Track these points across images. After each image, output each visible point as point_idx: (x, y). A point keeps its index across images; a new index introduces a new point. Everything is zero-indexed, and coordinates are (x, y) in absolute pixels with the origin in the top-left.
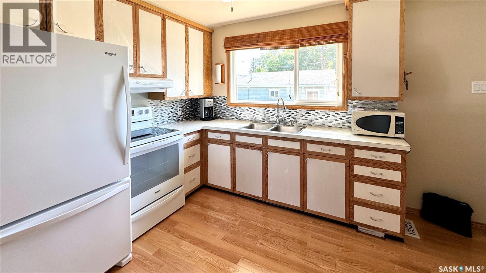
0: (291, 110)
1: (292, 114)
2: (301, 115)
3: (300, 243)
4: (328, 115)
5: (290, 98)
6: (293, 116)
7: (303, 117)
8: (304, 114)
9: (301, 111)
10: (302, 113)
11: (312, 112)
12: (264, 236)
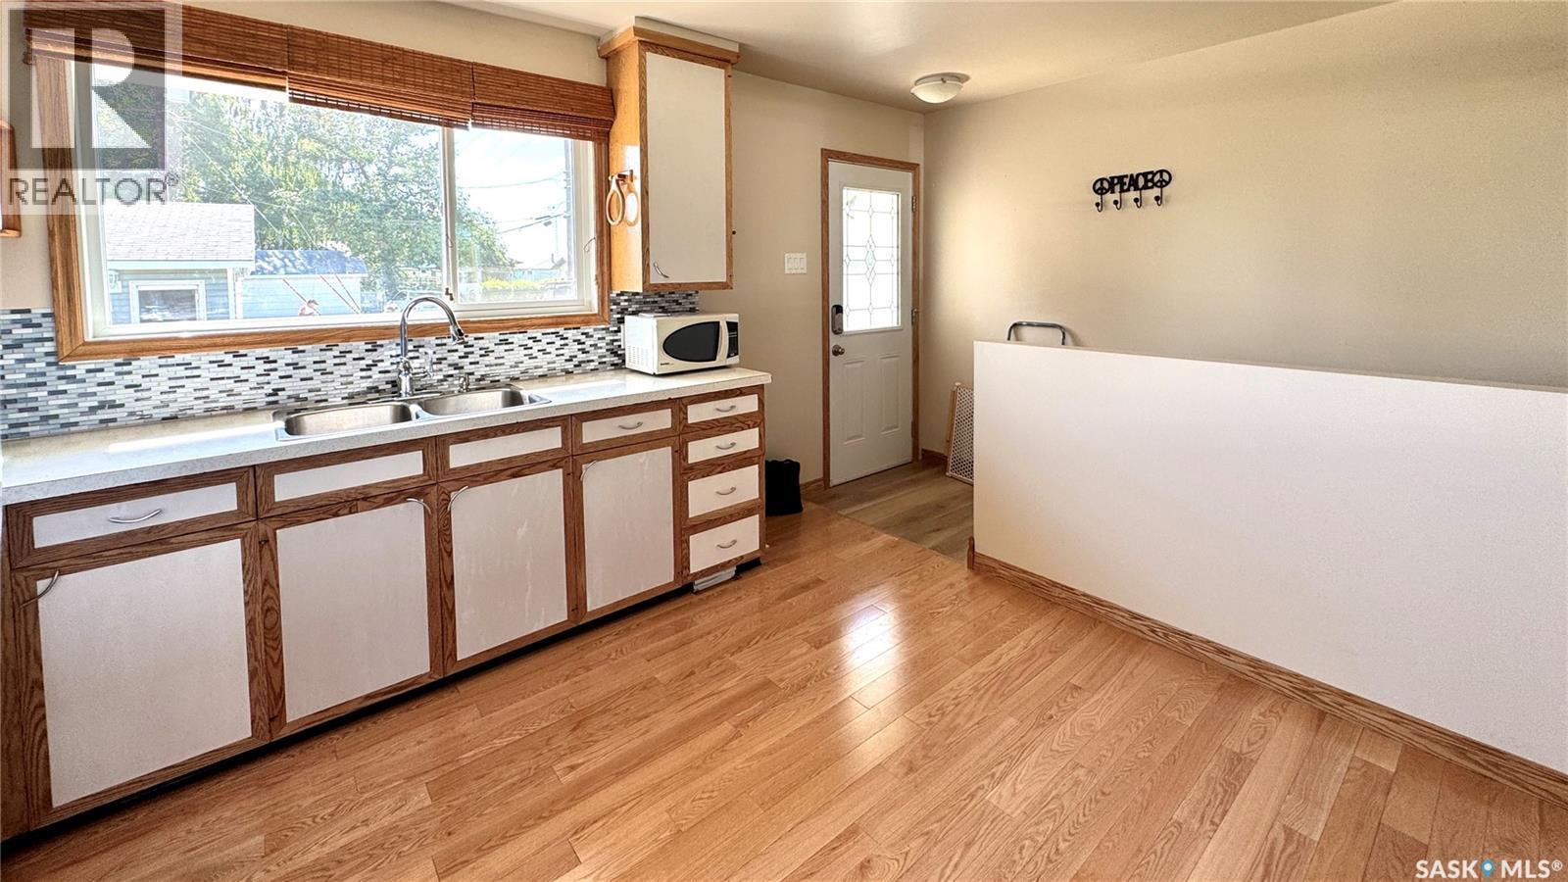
0: (444, 341)
1: (449, 351)
2: (483, 352)
3: (645, 688)
4: (563, 342)
5: (449, 297)
6: (454, 358)
7: (490, 359)
8: (492, 347)
9: (482, 338)
10: (486, 346)
11: (517, 339)
12: (551, 750)
